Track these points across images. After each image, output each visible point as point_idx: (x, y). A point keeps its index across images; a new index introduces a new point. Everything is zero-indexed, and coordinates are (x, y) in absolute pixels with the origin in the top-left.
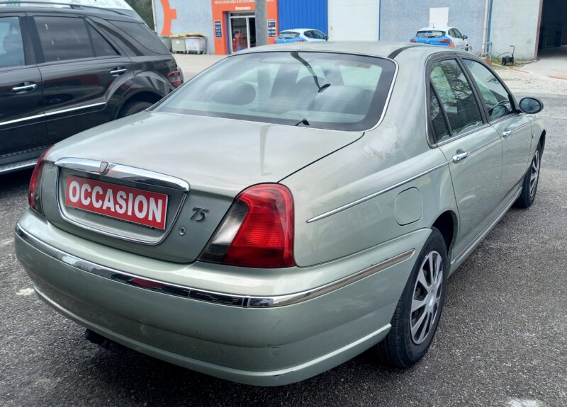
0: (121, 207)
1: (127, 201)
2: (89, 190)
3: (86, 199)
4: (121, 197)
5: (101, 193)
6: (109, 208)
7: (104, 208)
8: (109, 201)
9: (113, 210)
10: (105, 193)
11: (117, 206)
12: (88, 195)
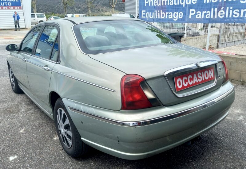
0: (200, 79)
1: (201, 76)
2: (186, 79)
3: (185, 83)
4: (199, 75)
5: (191, 77)
6: (196, 82)
7: (194, 83)
8: (195, 79)
9: (197, 82)
10: (193, 77)
11: (199, 79)
12: (186, 81)
